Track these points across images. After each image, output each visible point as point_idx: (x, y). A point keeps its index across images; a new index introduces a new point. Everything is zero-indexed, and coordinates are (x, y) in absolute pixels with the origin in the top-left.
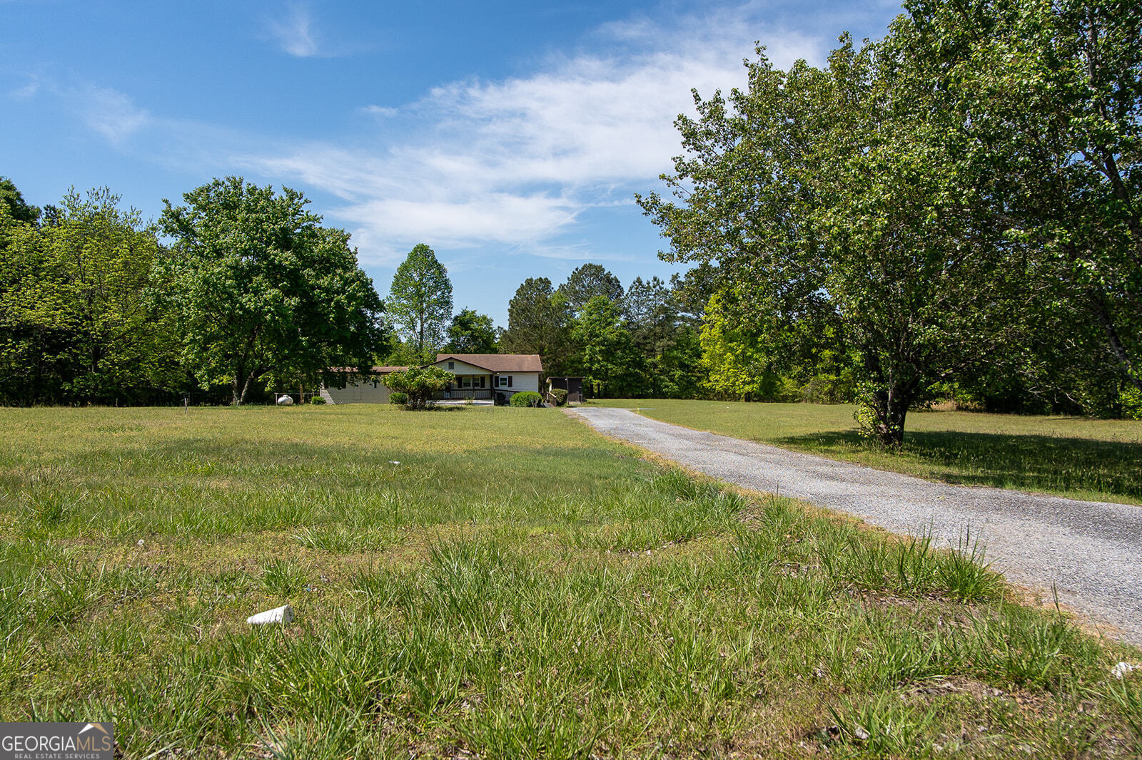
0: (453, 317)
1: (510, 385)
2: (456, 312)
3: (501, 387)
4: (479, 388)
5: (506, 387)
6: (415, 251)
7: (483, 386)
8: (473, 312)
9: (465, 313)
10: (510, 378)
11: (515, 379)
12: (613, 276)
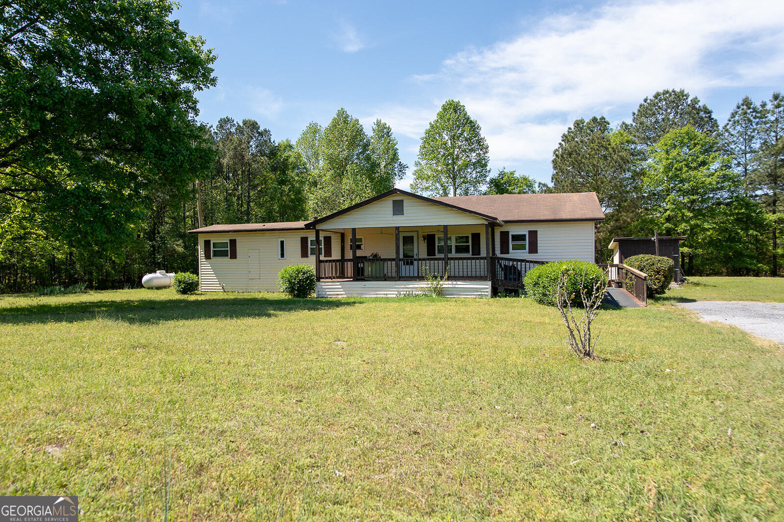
0: (488, 179)
1: (533, 249)
2: (493, 175)
3: (514, 254)
4: (470, 255)
5: (523, 254)
6: (445, 109)
7: (477, 250)
8: (512, 173)
9: (502, 174)
10: (533, 234)
11: (545, 236)
12: (701, 104)
